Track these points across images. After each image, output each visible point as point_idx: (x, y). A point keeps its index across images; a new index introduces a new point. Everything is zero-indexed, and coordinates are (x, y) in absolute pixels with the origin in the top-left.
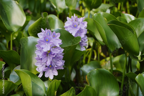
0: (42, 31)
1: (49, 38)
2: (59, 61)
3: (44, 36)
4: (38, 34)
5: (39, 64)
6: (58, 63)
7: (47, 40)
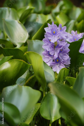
0: (49, 26)
1: (56, 30)
2: (65, 55)
3: (51, 28)
4: (45, 28)
5: (46, 60)
6: (65, 58)
7: (54, 32)
